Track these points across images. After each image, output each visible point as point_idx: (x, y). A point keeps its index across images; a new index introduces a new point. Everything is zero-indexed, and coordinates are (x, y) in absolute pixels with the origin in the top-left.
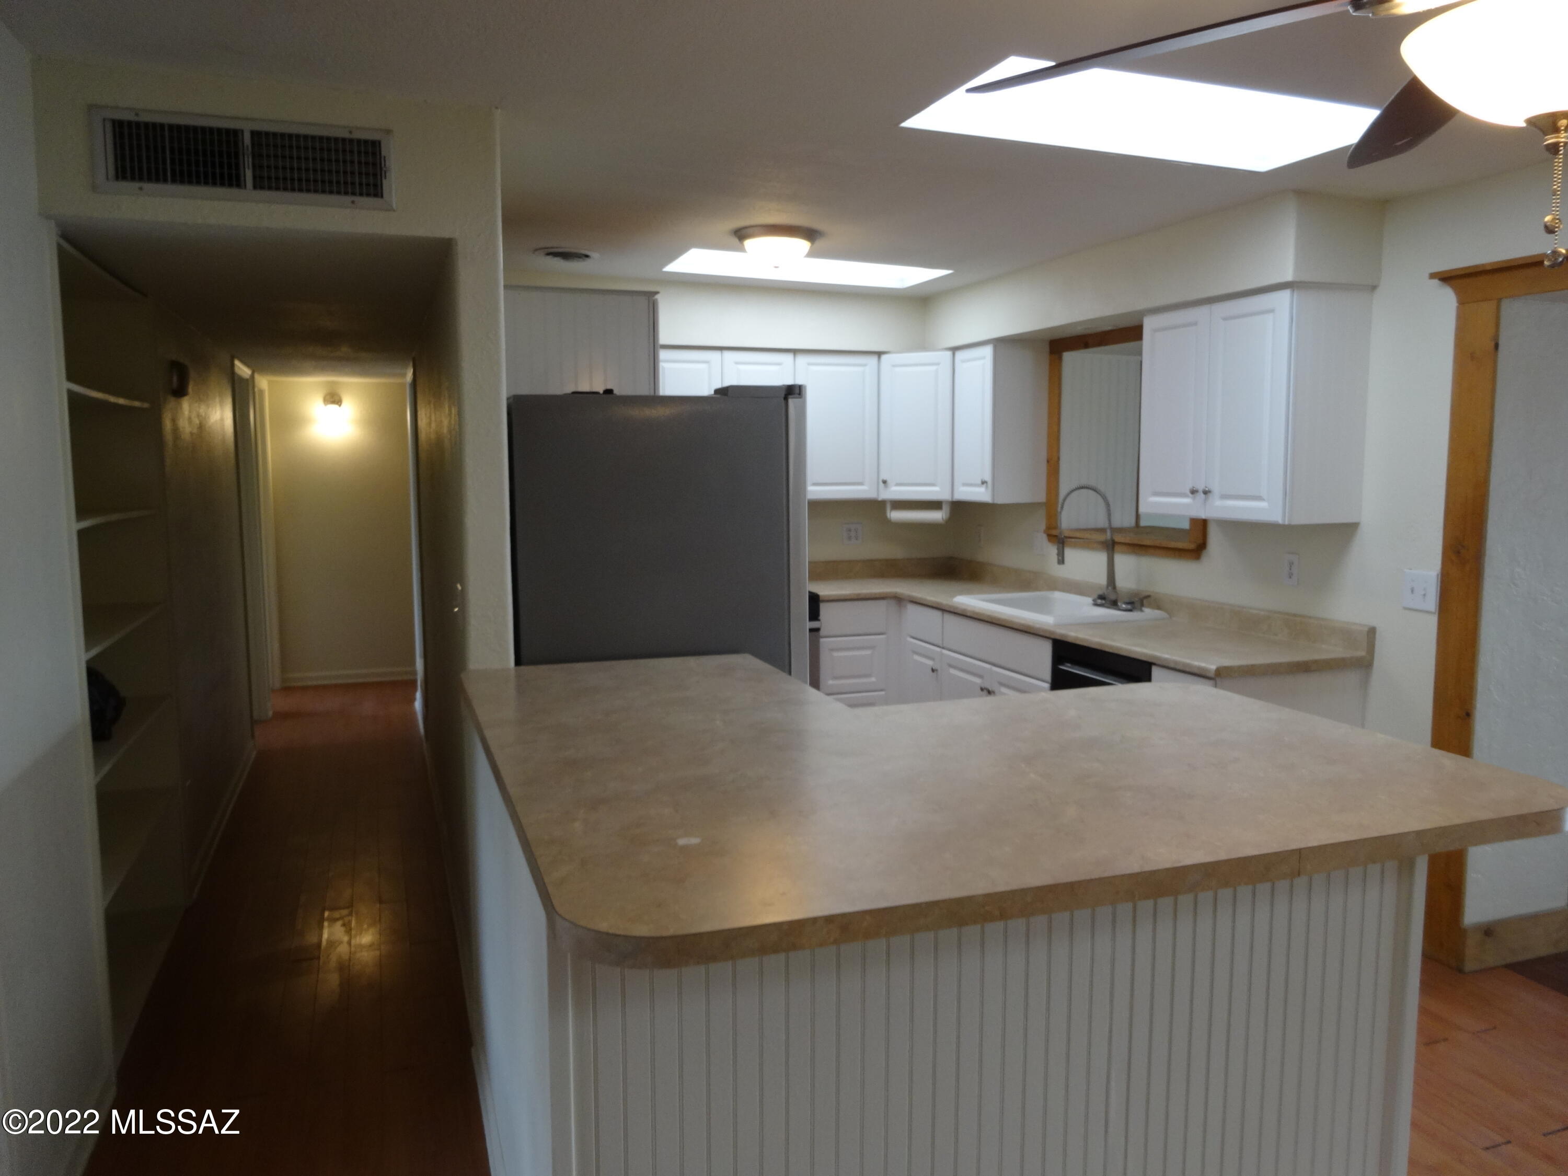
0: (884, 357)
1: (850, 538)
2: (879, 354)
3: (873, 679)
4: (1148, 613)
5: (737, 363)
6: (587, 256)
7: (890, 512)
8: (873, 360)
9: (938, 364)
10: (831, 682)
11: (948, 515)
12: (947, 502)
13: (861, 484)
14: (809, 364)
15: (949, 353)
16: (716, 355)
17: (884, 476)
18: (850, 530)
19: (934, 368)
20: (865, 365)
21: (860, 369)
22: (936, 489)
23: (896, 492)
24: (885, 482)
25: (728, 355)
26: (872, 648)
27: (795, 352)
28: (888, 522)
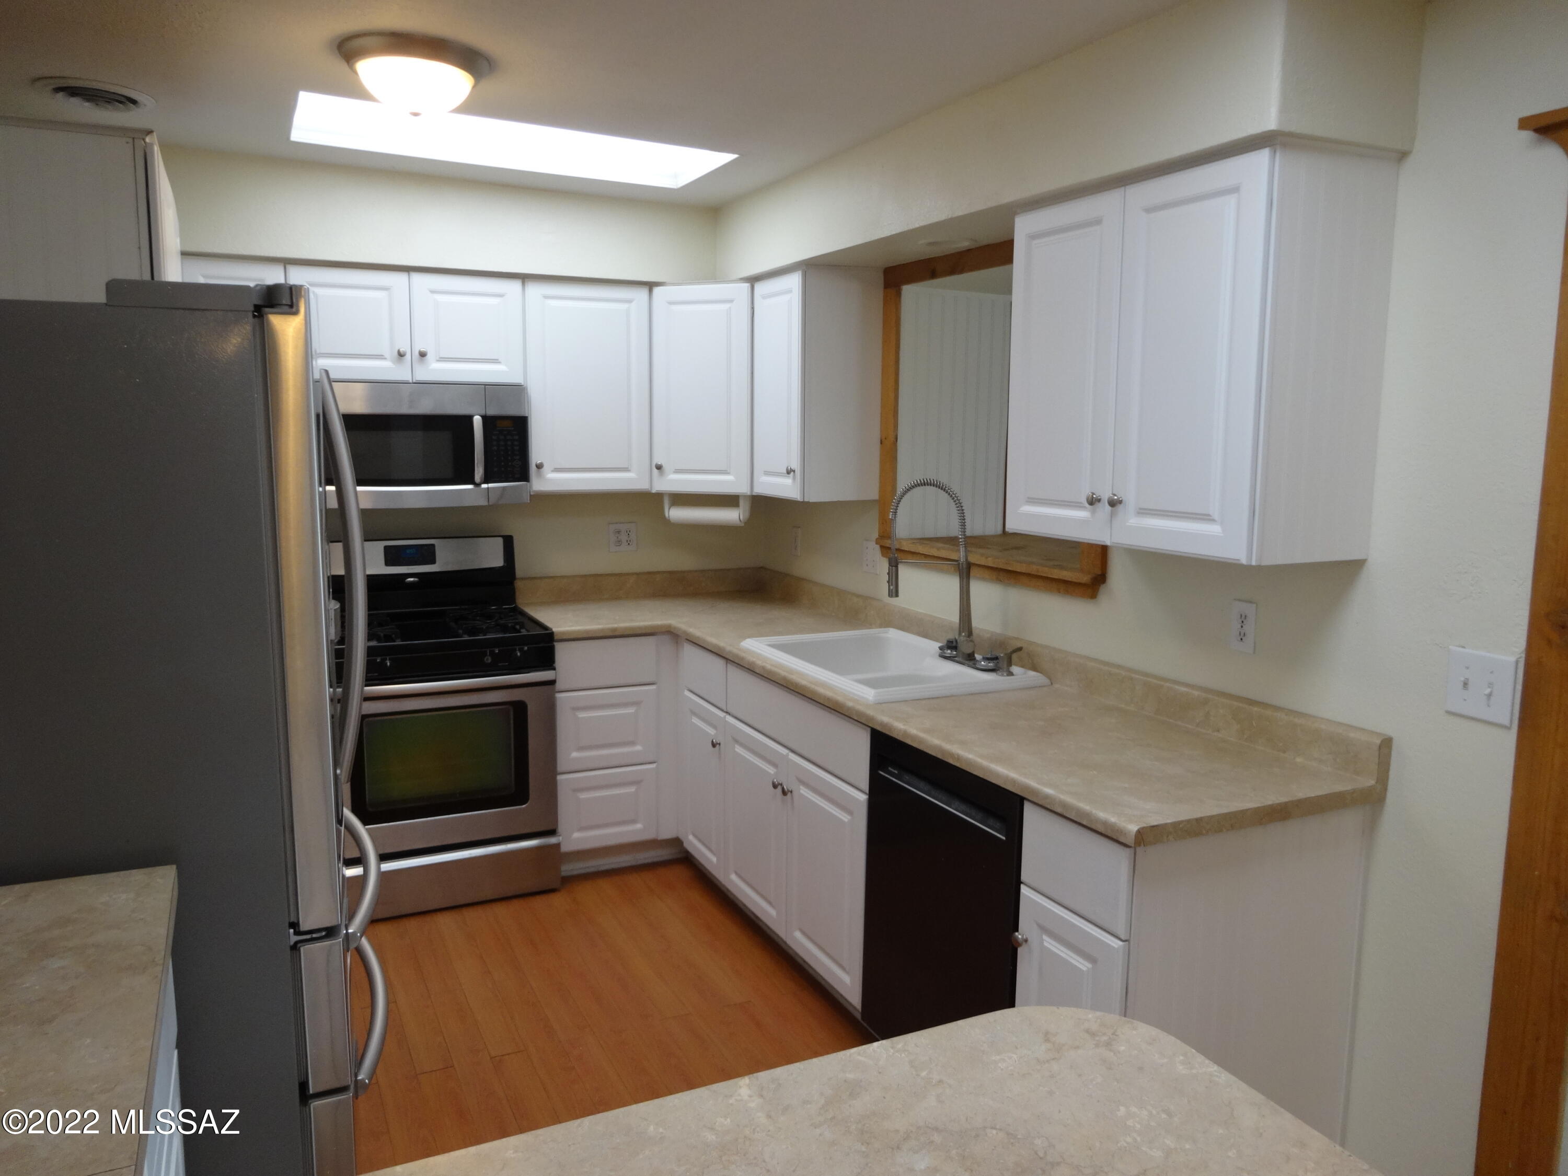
0: (657, 290)
1: (619, 543)
2: (650, 286)
3: (638, 748)
4: (1021, 675)
5: (433, 292)
6: (134, 102)
7: (669, 509)
8: (641, 295)
9: (731, 301)
10: (575, 754)
11: (747, 515)
12: (745, 496)
13: (626, 470)
14: (546, 297)
15: (746, 286)
16: (399, 279)
17: (658, 460)
18: (619, 532)
19: (727, 306)
20: (630, 301)
21: (624, 306)
22: (730, 478)
23: (673, 482)
24: (659, 467)
25: (416, 277)
26: (636, 704)
27: (524, 278)
28: (667, 522)
